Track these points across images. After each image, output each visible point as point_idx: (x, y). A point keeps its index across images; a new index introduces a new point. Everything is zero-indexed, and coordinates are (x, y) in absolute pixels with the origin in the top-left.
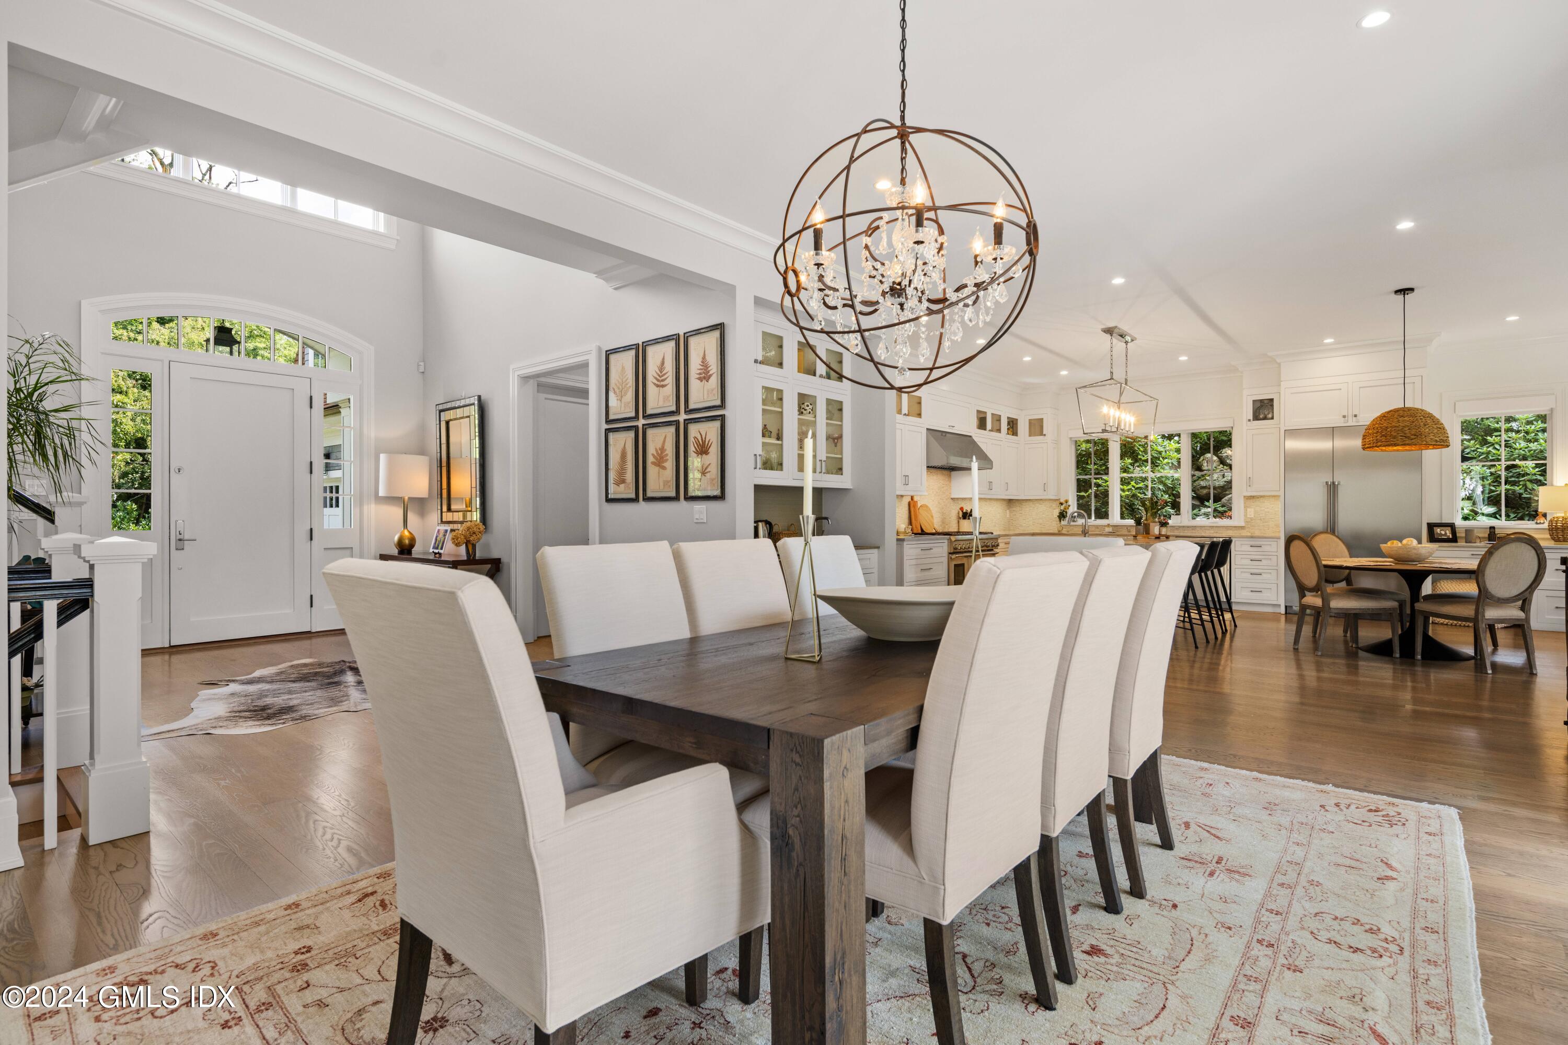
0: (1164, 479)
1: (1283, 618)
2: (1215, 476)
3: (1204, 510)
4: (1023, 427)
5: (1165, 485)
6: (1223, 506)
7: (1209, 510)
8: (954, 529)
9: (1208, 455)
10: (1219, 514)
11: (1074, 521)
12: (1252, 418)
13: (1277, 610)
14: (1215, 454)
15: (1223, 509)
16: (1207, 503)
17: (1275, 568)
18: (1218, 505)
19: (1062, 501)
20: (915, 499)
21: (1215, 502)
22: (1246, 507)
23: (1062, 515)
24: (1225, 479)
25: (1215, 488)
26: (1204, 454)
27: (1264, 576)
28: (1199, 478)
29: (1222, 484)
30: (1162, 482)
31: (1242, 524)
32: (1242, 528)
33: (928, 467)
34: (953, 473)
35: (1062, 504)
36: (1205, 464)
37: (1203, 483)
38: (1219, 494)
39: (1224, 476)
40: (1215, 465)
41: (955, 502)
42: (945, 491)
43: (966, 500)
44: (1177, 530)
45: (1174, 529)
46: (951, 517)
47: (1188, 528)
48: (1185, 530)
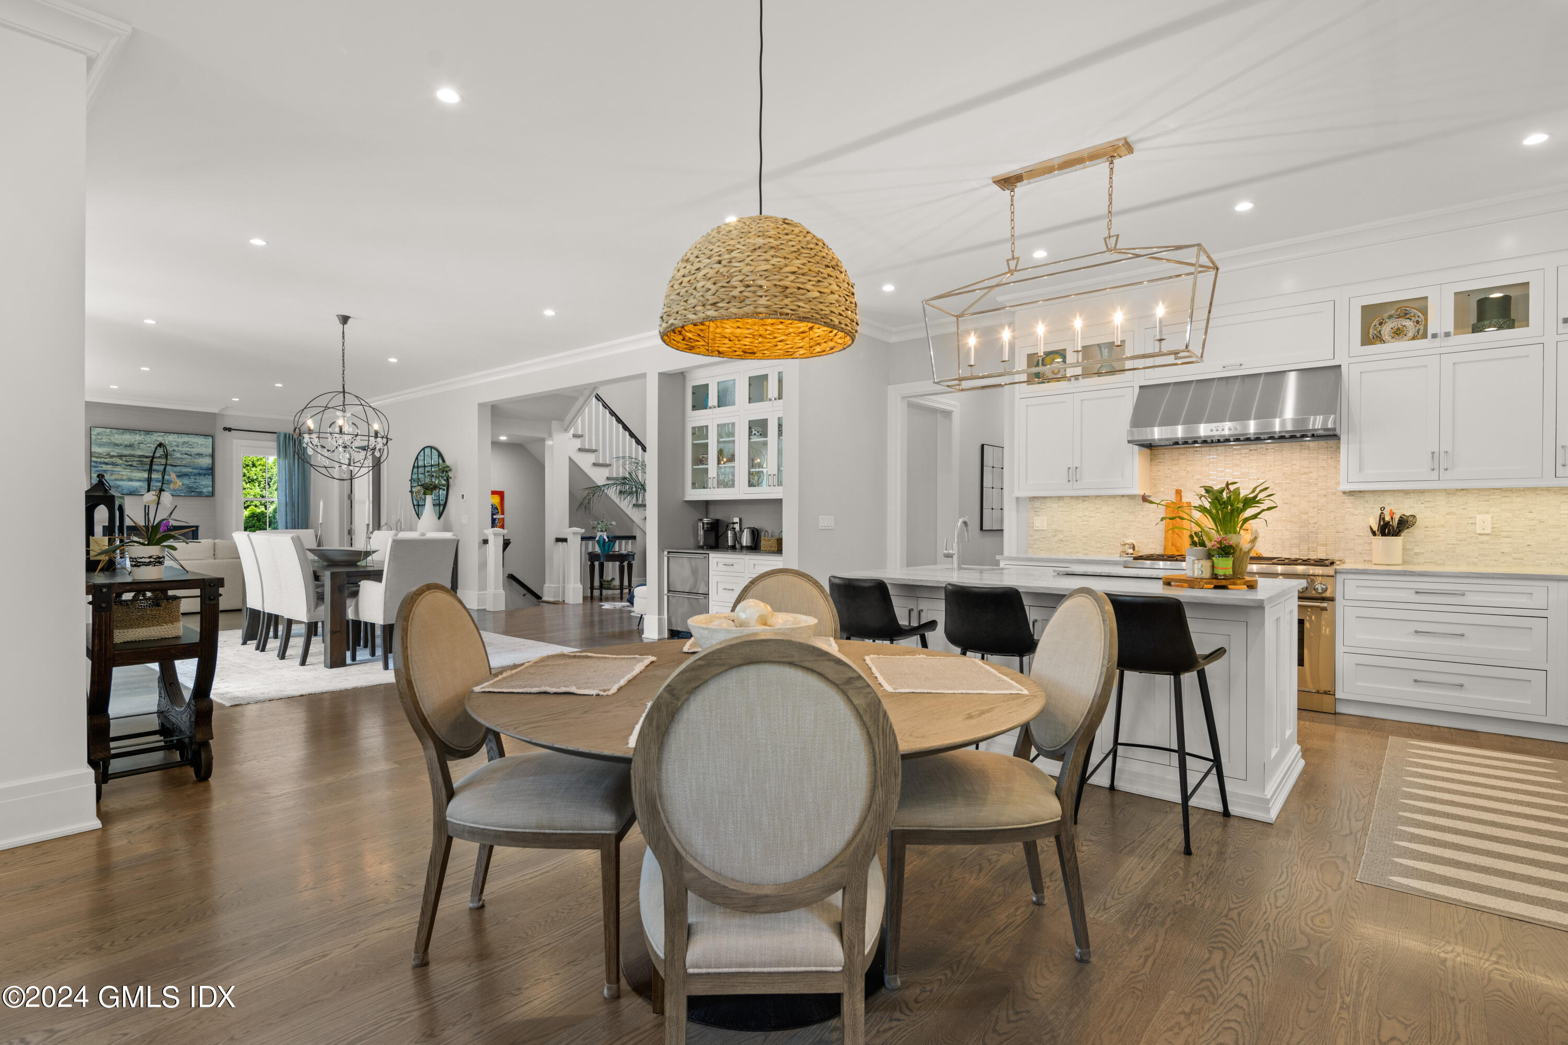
20: (1186, 498)
41: (1344, 497)
42: (1317, 479)
43: (1406, 494)
46: (1343, 532)
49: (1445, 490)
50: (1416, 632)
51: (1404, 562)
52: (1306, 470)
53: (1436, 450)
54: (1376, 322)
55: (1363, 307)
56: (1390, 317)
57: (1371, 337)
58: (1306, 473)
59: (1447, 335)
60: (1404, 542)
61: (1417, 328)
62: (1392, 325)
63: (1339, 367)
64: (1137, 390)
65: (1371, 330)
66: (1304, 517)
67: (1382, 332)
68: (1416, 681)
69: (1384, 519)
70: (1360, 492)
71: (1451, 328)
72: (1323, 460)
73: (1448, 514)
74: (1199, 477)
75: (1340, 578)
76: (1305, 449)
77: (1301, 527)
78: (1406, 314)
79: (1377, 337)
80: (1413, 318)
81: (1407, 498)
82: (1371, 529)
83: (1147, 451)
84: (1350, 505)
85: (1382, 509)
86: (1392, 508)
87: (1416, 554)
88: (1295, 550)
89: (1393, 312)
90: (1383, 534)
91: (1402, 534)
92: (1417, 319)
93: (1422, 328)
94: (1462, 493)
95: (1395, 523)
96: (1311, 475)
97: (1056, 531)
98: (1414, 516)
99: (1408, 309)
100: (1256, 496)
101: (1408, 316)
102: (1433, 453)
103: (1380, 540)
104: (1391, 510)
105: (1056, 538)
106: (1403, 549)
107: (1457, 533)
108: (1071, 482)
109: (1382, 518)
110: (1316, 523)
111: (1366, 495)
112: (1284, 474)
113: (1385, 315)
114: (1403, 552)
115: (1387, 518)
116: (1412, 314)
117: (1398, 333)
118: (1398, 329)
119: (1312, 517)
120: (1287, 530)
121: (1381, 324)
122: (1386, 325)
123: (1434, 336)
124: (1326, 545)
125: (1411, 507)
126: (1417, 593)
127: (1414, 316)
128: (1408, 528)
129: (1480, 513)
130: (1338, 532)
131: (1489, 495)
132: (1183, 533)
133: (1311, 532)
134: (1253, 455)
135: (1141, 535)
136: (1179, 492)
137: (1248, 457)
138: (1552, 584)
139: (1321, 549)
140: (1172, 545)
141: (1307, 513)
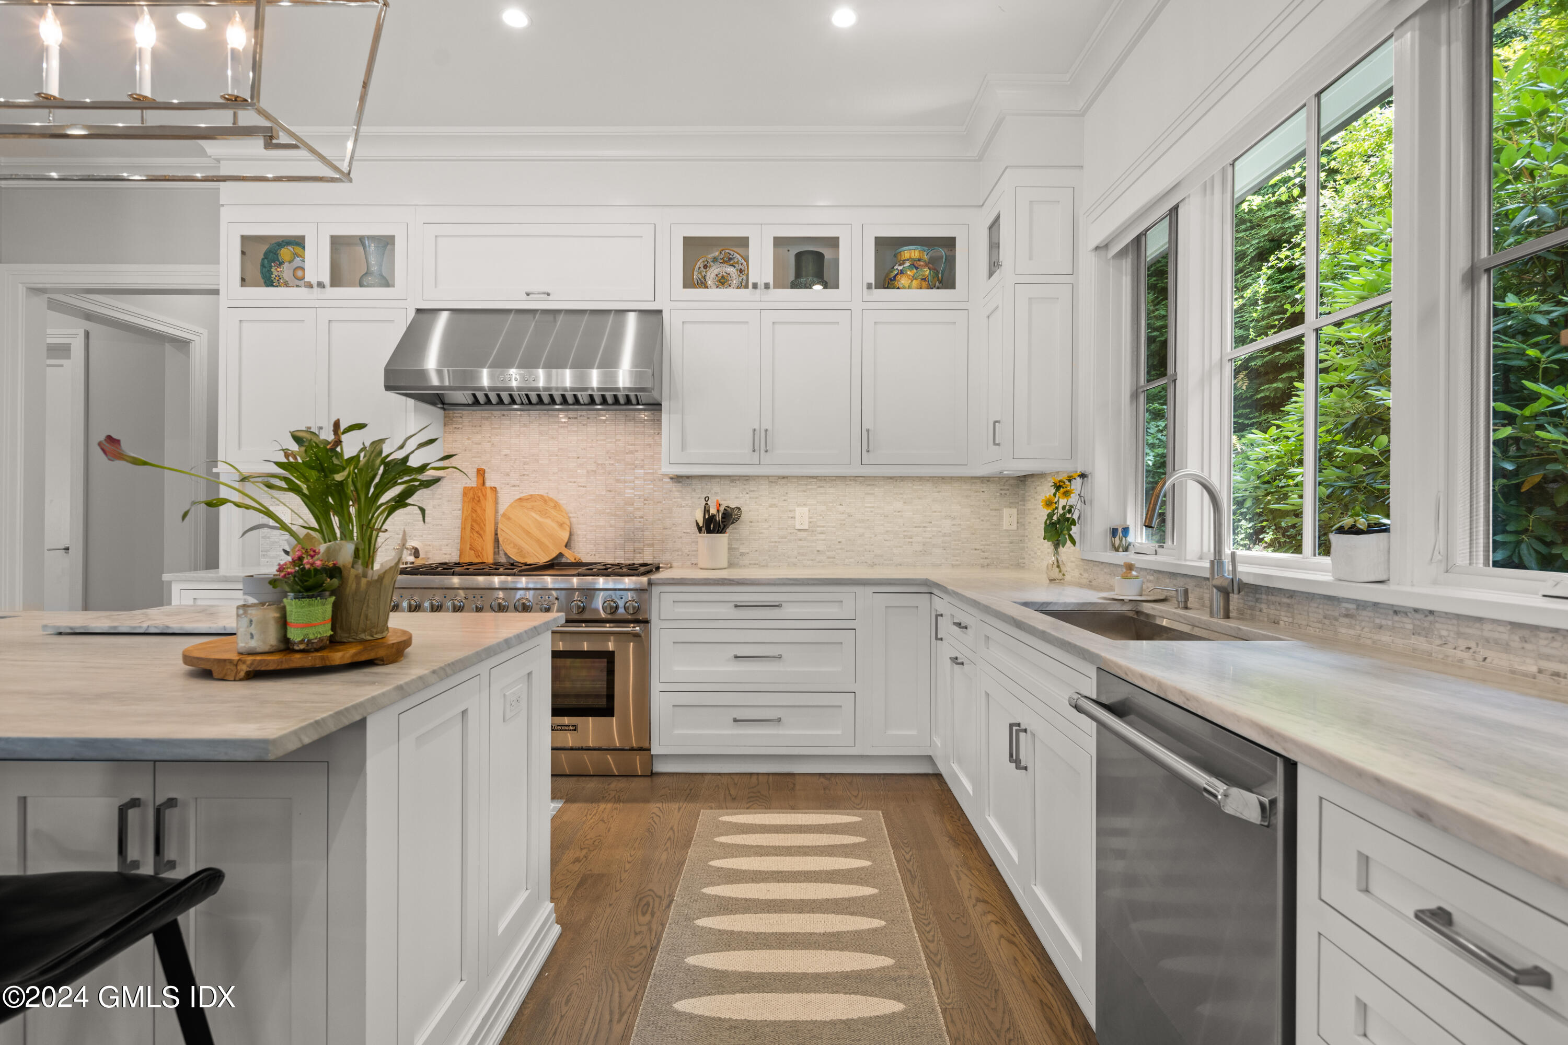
4: (974, 257)
20: (490, 481)
41: (671, 483)
42: (643, 460)
43: (732, 481)
44: (1347, 620)
45: (1337, 614)
46: (670, 529)
47: (1396, 618)
48: (1381, 627)
49: (768, 477)
50: (736, 657)
51: (731, 565)
52: (632, 448)
53: (757, 428)
54: (700, 264)
55: (685, 239)
56: (715, 260)
57: (696, 282)
58: (631, 452)
59: (767, 286)
60: (730, 540)
61: (741, 278)
62: (716, 271)
63: (660, 312)
64: (412, 314)
65: (696, 273)
66: (630, 509)
67: (707, 278)
68: (735, 720)
69: (709, 511)
70: (688, 477)
71: (770, 280)
72: (650, 436)
73: (771, 506)
74: (506, 451)
75: (655, 590)
76: (630, 420)
77: (625, 522)
78: (730, 259)
79: (702, 283)
80: (736, 265)
81: (733, 487)
82: (697, 524)
83: (436, 411)
84: (677, 494)
85: (707, 499)
86: (718, 498)
87: (742, 554)
88: (620, 552)
89: (717, 254)
90: (709, 531)
91: (727, 530)
92: (740, 266)
93: (745, 277)
94: (783, 481)
95: (719, 518)
96: (637, 454)
98: (739, 509)
99: (732, 253)
100: (406, 459)
101: (732, 262)
102: (754, 430)
103: (705, 538)
104: (717, 501)
106: (729, 549)
107: (779, 529)
109: (706, 510)
110: (642, 517)
111: (694, 482)
112: (608, 452)
113: (709, 256)
114: (729, 552)
115: (713, 511)
116: (736, 260)
117: (723, 281)
118: (723, 277)
119: (638, 509)
120: (611, 526)
121: (705, 267)
122: (711, 270)
123: (755, 286)
124: (652, 545)
125: (737, 498)
126: (736, 606)
127: (737, 263)
128: (733, 523)
129: (799, 505)
130: (665, 529)
131: (806, 485)
132: (484, 531)
133: (637, 529)
134: (573, 425)
135: (431, 534)
136: (481, 473)
137: (567, 427)
138: (859, 590)
139: (648, 550)
140: (470, 549)
141: (633, 504)
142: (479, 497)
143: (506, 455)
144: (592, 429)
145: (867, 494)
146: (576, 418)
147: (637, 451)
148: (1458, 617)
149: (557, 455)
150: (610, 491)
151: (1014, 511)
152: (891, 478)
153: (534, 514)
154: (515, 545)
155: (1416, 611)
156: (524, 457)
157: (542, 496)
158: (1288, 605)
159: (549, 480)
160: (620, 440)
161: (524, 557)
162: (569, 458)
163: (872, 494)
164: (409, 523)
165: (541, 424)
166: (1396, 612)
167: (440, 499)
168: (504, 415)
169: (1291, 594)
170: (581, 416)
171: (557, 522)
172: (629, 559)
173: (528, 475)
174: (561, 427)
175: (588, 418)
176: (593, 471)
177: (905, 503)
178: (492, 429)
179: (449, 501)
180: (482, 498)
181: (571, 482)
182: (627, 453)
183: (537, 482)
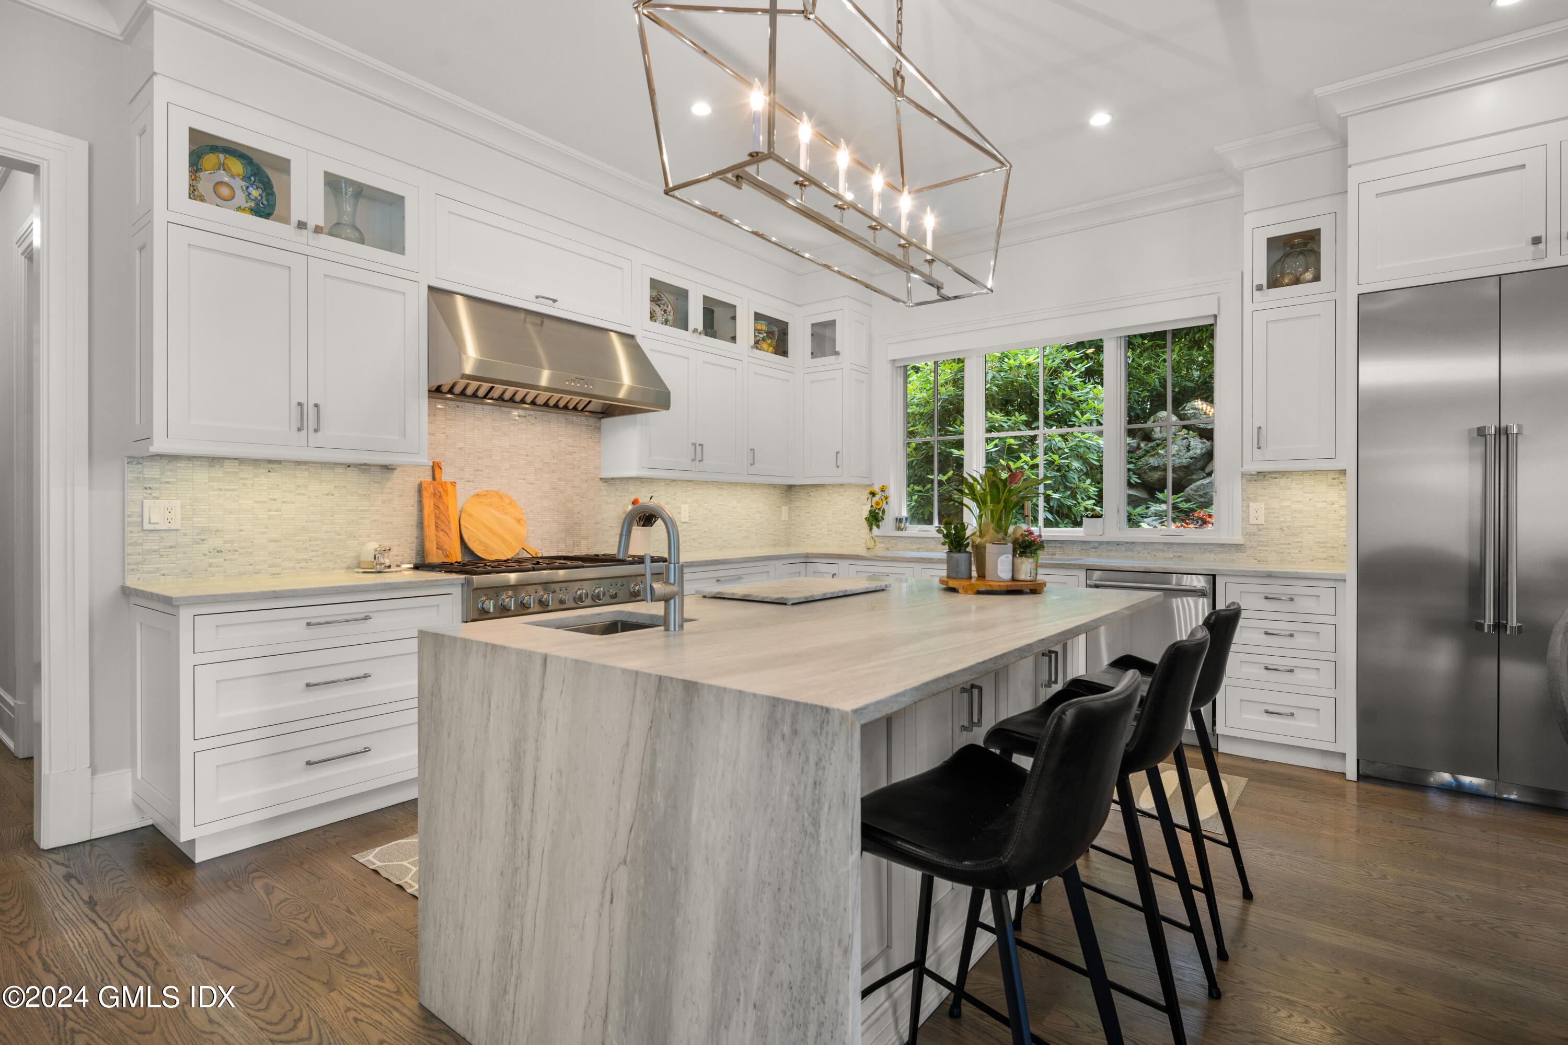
0: (1081, 450)
1: (1352, 792)
2: (1174, 449)
3: (1155, 508)
4: (800, 340)
5: (1086, 461)
6: (1187, 501)
7: (1163, 507)
8: (610, 547)
9: (1163, 414)
10: (1183, 515)
11: (899, 529)
12: (1264, 282)
13: (1334, 765)
14: (1175, 411)
15: (1188, 505)
16: (1160, 496)
17: (1331, 657)
18: (1178, 498)
19: (876, 489)
20: (446, 476)
21: (1175, 492)
22: (1246, 500)
23: (875, 518)
24: (1191, 453)
25: (1174, 470)
26: (1157, 412)
27: (1300, 675)
28: (1148, 452)
29: (1185, 461)
30: (1080, 457)
31: (1238, 539)
32: (1237, 547)
33: (436, 392)
34: (607, 422)
35: (873, 494)
36: (1157, 429)
37: (1153, 461)
38: (1181, 479)
39: (1188, 448)
40: (1173, 429)
41: (601, 483)
42: (579, 461)
43: (642, 483)
44: (1094, 550)
45: (1088, 548)
46: (600, 523)
47: (1118, 546)
48: (1111, 550)
52: (571, 449)
55: (652, 281)
58: (570, 453)
59: (697, 332)
61: (682, 321)
66: (570, 505)
71: (700, 328)
72: (585, 439)
74: (461, 445)
76: (569, 424)
77: (567, 517)
78: (659, 300)
80: (662, 306)
81: (643, 486)
84: (605, 494)
88: (562, 546)
92: (666, 308)
94: (674, 484)
96: (575, 456)
97: (203, 531)
99: (662, 296)
101: (659, 302)
104: (644, 500)
105: (205, 548)
108: (304, 432)
110: (579, 513)
111: (616, 482)
112: (552, 451)
116: (663, 302)
119: (576, 505)
120: (555, 522)
124: (587, 538)
125: (645, 496)
127: (664, 304)
129: (683, 503)
130: (596, 523)
131: (687, 487)
132: (450, 529)
133: (575, 524)
134: (522, 423)
135: (379, 534)
136: (436, 468)
137: (517, 425)
138: (776, 563)
139: (584, 543)
140: (437, 548)
141: (572, 501)
142: (440, 493)
143: (460, 449)
144: (538, 428)
145: (719, 495)
146: (525, 417)
147: (575, 453)
148: (1144, 543)
149: (508, 452)
150: (554, 489)
151: (787, 508)
152: (731, 483)
153: (492, 511)
154: (481, 542)
155: (1127, 543)
156: (479, 452)
157: (497, 493)
158: (1061, 547)
159: (502, 476)
160: (561, 441)
161: (491, 554)
162: (519, 455)
163: (722, 495)
164: (353, 521)
165: (494, 420)
166: (1118, 545)
167: (390, 493)
168: (458, 406)
169: (1063, 542)
170: (529, 415)
171: (515, 518)
172: (569, 552)
173: (482, 470)
174: (512, 424)
175: (536, 418)
176: (540, 469)
177: (738, 502)
178: (447, 419)
179: (401, 496)
180: (443, 493)
181: (520, 479)
182: (567, 454)
183: (490, 478)
